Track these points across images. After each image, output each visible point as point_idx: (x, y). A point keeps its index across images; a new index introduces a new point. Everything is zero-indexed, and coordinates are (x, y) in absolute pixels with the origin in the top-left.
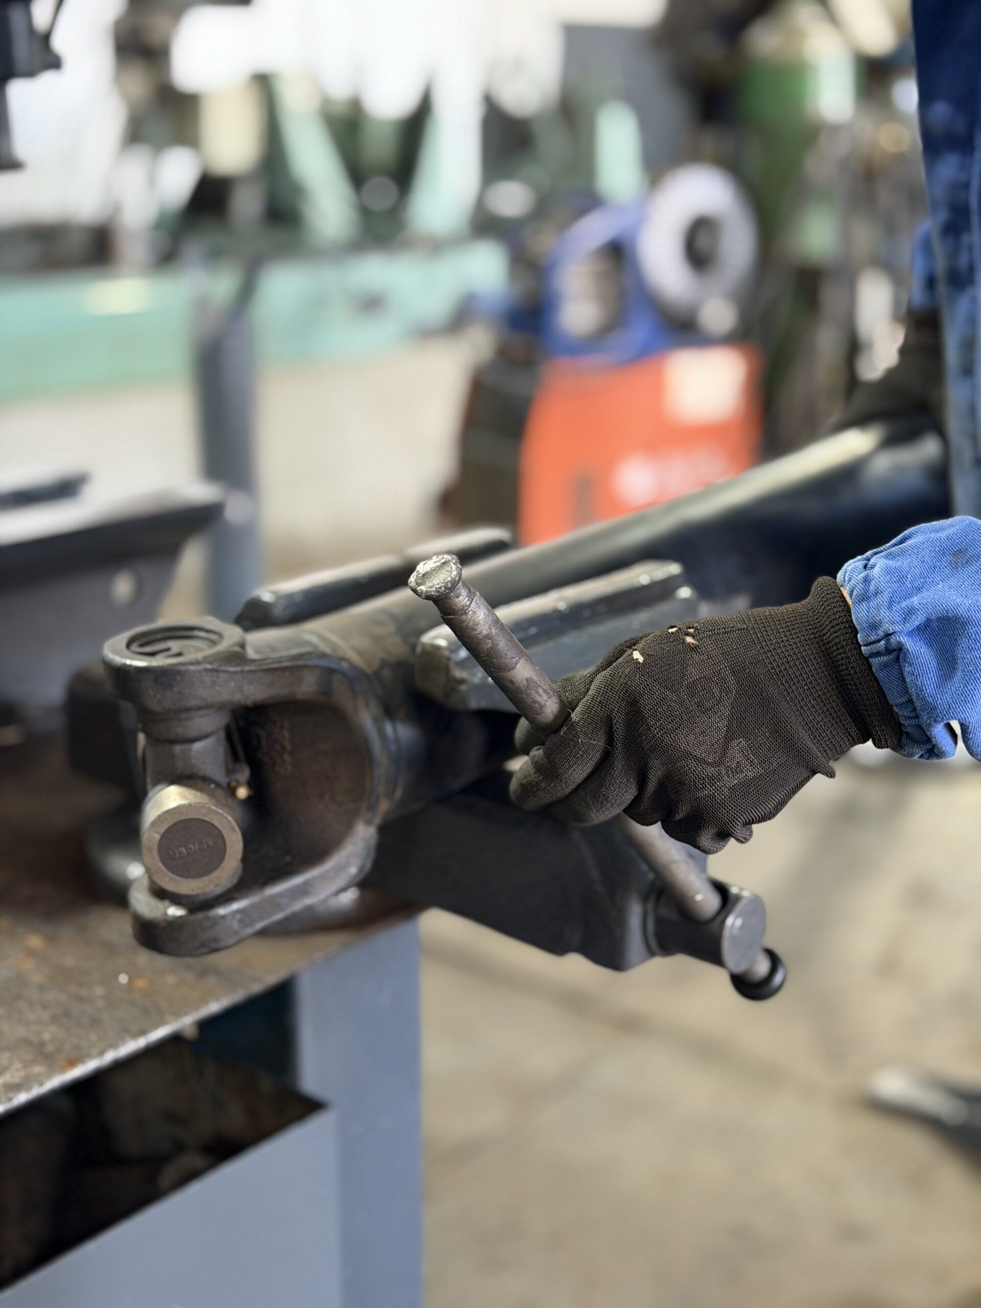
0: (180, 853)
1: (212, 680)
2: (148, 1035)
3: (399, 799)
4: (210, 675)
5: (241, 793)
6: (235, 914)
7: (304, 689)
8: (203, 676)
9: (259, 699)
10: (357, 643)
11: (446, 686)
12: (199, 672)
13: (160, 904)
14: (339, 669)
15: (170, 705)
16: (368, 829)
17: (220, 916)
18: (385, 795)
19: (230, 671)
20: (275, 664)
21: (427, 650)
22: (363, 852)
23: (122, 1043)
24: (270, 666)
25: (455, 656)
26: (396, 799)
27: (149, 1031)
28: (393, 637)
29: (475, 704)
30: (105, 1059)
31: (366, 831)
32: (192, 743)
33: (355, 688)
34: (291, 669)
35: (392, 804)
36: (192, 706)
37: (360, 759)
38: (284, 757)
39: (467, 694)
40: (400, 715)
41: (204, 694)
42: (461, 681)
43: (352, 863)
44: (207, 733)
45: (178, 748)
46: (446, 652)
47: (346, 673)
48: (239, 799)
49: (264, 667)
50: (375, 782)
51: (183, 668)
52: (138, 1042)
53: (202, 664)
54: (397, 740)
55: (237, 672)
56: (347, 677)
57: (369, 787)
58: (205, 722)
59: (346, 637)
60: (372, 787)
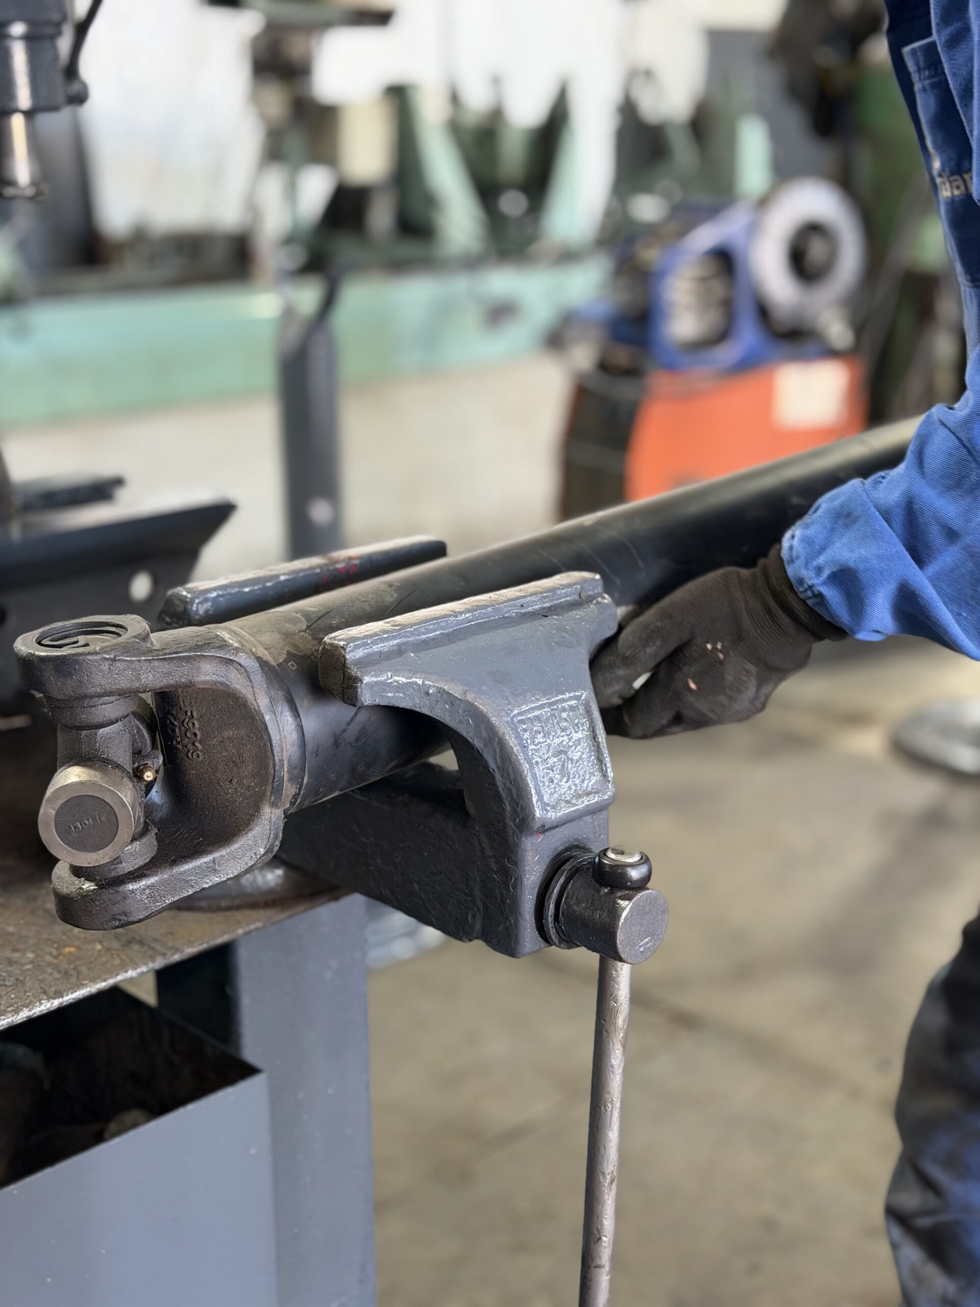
0: (75, 828)
1: (110, 669)
2: (62, 997)
3: (307, 784)
4: (107, 664)
5: (148, 777)
6: (144, 890)
7: (203, 678)
8: (100, 665)
9: (158, 687)
10: (266, 638)
11: (343, 683)
12: (96, 661)
13: (76, 880)
14: (235, 659)
15: (71, 693)
16: (273, 811)
17: (129, 890)
18: (290, 780)
19: (126, 660)
20: (172, 654)
21: (327, 650)
22: (270, 834)
23: (38, 1003)
24: (166, 656)
25: (352, 656)
26: (304, 783)
27: (65, 994)
28: (302, 633)
29: (369, 700)
30: (19, 1017)
31: (271, 813)
32: (97, 729)
33: (252, 678)
34: (188, 659)
35: (300, 789)
36: (90, 693)
37: (262, 745)
38: (196, 744)
39: (361, 691)
40: (303, 704)
41: (103, 682)
42: (356, 679)
43: (260, 844)
44: (111, 720)
45: (84, 733)
46: (343, 652)
47: (243, 664)
48: (146, 781)
49: (161, 657)
50: (277, 768)
51: (81, 658)
52: (53, 1003)
53: (100, 653)
54: (300, 729)
55: (134, 661)
56: (244, 667)
57: (272, 771)
58: (109, 709)
59: (256, 632)
60: (275, 771)
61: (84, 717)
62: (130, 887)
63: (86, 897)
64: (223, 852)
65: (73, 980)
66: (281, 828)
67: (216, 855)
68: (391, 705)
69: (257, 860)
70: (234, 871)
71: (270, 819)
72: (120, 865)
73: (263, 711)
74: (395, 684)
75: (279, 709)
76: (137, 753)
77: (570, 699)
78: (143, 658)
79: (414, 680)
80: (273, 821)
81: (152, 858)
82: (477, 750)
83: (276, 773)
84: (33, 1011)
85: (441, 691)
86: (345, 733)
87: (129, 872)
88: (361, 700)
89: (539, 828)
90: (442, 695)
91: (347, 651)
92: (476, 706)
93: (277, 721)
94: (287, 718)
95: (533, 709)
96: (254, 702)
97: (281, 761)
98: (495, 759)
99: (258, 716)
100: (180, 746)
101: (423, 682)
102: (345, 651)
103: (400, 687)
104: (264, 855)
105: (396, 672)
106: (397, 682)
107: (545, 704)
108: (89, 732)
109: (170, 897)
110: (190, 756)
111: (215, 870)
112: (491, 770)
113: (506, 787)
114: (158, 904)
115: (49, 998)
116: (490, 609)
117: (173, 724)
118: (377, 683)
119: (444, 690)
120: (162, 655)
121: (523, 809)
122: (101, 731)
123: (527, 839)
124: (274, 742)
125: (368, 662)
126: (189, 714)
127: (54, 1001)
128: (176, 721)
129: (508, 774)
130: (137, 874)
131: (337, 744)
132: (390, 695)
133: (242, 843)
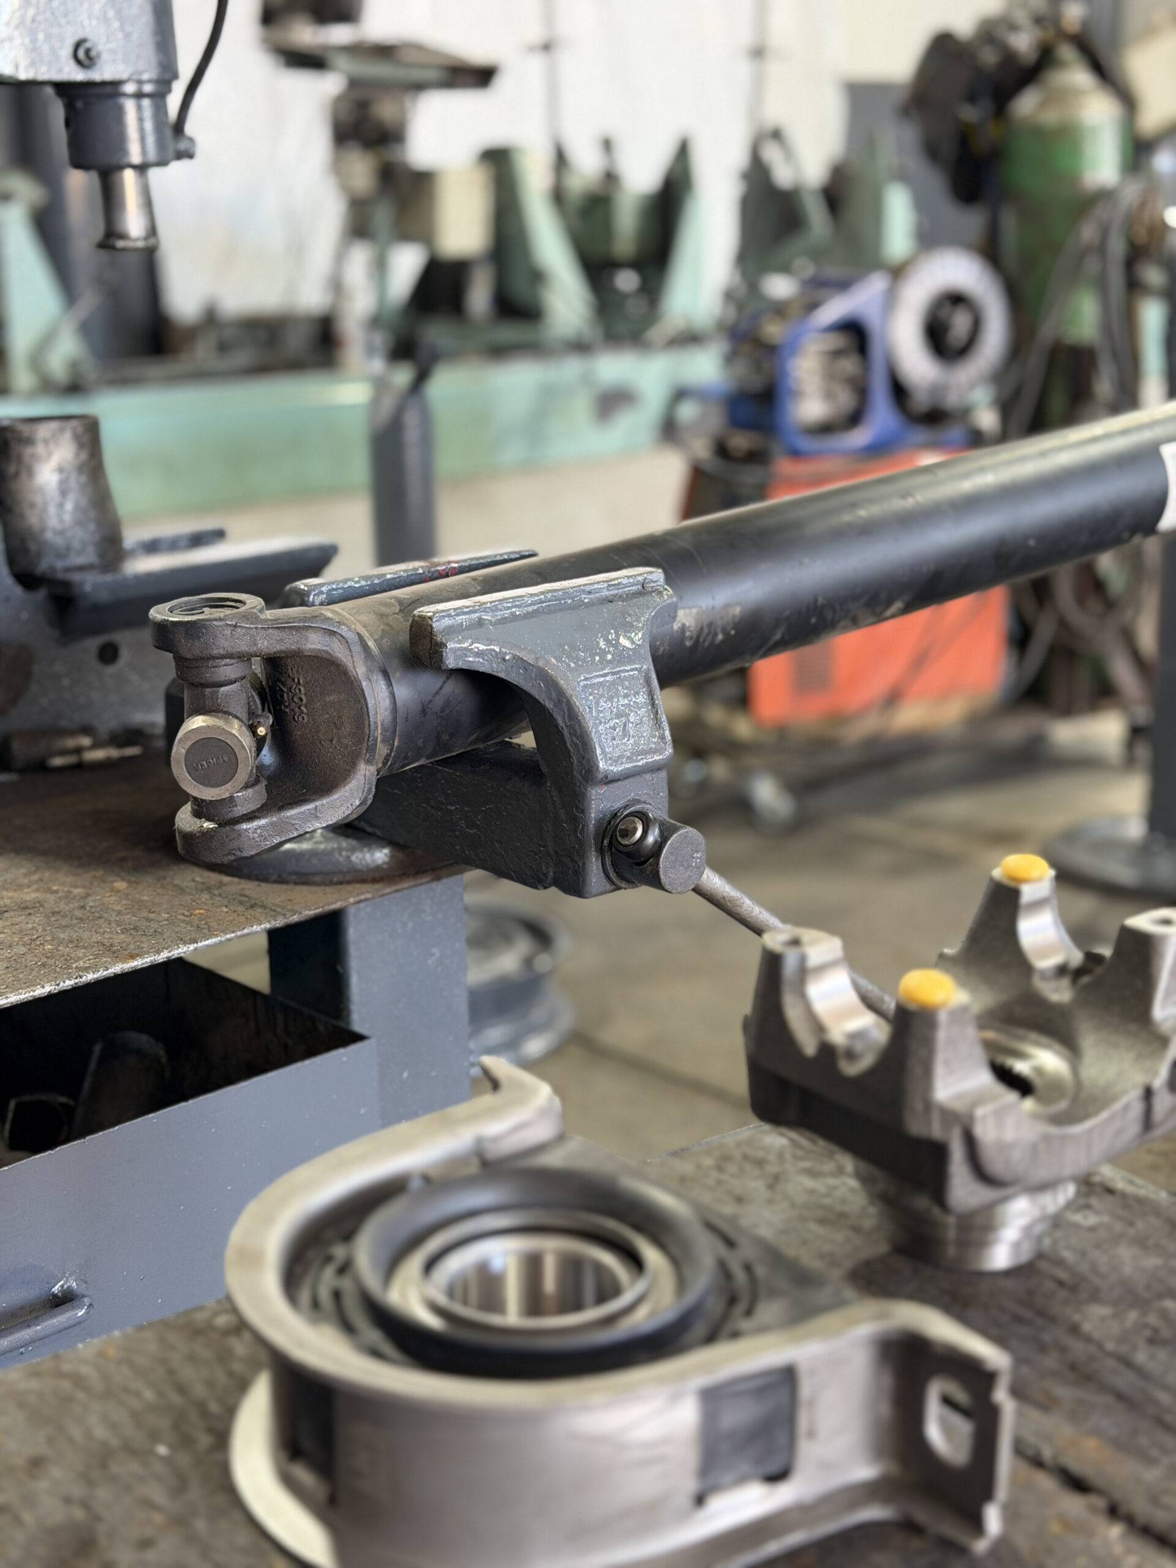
0: (202, 765)
1: (232, 634)
2: (197, 943)
3: (398, 747)
4: (229, 629)
5: (261, 731)
6: (256, 829)
7: (310, 646)
8: (223, 630)
9: (272, 652)
10: (363, 618)
11: (430, 649)
12: (219, 626)
13: (198, 821)
14: (338, 631)
15: (198, 653)
16: (368, 768)
17: (243, 829)
18: (383, 741)
19: (246, 627)
20: (284, 623)
21: (417, 622)
22: (365, 787)
23: (176, 947)
24: (280, 626)
25: (437, 626)
26: (395, 747)
27: (199, 941)
28: (396, 616)
29: (453, 664)
30: (161, 957)
31: (366, 769)
32: (219, 687)
33: (352, 648)
34: (297, 629)
35: (391, 750)
36: (215, 654)
37: (359, 708)
38: (302, 708)
39: (446, 655)
40: (396, 676)
41: (226, 645)
42: (441, 645)
43: (355, 796)
44: (231, 680)
45: (208, 690)
46: (430, 622)
47: (344, 635)
48: (259, 735)
49: (275, 626)
50: (372, 728)
51: (208, 623)
52: (188, 947)
53: (223, 620)
54: (393, 695)
55: (252, 628)
56: (345, 639)
57: (367, 732)
58: (228, 670)
59: (356, 613)
60: (370, 731)
61: (208, 676)
62: (244, 826)
63: (206, 834)
64: (324, 801)
65: (205, 931)
66: (374, 783)
67: (318, 803)
68: (472, 669)
69: (353, 810)
70: (333, 818)
71: (365, 775)
72: (236, 808)
73: (361, 678)
74: (476, 650)
75: (375, 677)
76: (252, 714)
77: (632, 670)
78: (260, 626)
79: (492, 647)
80: (367, 776)
81: (263, 805)
82: (548, 711)
83: (371, 733)
84: (173, 953)
85: (516, 657)
86: (431, 703)
87: (243, 815)
88: (445, 663)
89: (602, 778)
90: (517, 661)
91: (434, 620)
92: (546, 670)
93: (373, 688)
94: (381, 685)
95: (597, 676)
96: (353, 670)
97: (375, 723)
98: (564, 718)
99: (357, 682)
100: (287, 710)
101: (500, 650)
102: (432, 621)
103: (479, 654)
104: (359, 806)
105: (477, 640)
106: (478, 648)
107: (608, 673)
108: (212, 689)
109: (277, 837)
110: (296, 719)
111: (317, 817)
112: (560, 728)
113: (573, 742)
114: (268, 843)
115: (185, 943)
116: (561, 593)
117: (282, 690)
118: (459, 649)
119: (518, 656)
120: (276, 624)
121: (589, 761)
122: (223, 689)
123: (592, 789)
124: (370, 705)
125: (451, 630)
126: (296, 681)
127: (190, 946)
128: (285, 687)
129: (575, 730)
130: (250, 817)
131: (424, 711)
132: (471, 659)
133: (341, 794)
